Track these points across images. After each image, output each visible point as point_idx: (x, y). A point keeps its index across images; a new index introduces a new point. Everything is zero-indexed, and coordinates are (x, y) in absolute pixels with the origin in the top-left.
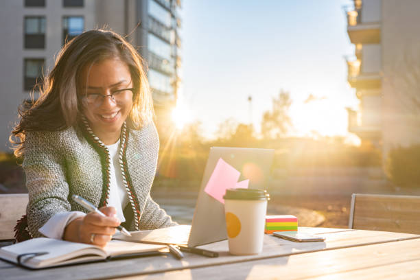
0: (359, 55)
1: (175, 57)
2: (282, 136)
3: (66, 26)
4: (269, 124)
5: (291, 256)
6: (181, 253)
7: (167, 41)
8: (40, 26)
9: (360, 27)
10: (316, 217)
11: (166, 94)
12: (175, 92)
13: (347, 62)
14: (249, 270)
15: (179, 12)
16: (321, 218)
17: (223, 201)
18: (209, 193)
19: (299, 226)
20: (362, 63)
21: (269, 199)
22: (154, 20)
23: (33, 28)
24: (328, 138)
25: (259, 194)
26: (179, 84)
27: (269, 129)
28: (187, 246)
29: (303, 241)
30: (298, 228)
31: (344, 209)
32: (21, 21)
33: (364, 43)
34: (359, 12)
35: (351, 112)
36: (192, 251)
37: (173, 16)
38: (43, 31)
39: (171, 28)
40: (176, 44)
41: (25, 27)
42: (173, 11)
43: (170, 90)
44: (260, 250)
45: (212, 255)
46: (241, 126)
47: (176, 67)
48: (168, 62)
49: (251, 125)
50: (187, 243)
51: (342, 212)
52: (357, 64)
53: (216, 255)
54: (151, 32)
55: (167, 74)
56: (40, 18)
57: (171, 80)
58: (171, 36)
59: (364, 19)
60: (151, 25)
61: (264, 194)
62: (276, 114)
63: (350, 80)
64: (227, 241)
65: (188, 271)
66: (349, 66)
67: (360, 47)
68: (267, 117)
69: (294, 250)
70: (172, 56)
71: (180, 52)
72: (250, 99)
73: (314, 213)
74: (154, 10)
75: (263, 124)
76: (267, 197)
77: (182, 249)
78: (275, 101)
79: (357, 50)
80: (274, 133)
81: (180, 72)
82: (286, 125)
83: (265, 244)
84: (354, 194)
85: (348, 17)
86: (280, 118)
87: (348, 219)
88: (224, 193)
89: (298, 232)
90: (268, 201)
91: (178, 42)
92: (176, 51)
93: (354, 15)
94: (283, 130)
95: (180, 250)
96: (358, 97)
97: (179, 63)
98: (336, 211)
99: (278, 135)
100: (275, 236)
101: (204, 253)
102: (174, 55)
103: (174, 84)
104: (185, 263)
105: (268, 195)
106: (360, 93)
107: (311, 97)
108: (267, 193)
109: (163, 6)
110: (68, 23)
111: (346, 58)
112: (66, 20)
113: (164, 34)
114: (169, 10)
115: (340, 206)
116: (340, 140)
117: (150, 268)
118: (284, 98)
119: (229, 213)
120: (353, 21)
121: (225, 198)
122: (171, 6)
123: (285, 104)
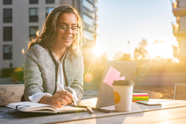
0: (178, 22)
1: (95, 24)
2: (143, 59)
3: (47, 12)
4: (137, 54)
5: (145, 113)
6: (92, 111)
7: (91, 18)
8: (36, 12)
9: (179, 9)
10: (159, 95)
11: (91, 41)
12: (95, 40)
13: (173, 25)
14: (124, 119)
15: (96, 4)
16: (161, 96)
17: (112, 86)
18: (106, 83)
19: (150, 98)
20: (179, 26)
21: (134, 85)
22: (86, 8)
23: (33, 13)
24: (164, 59)
25: (129, 83)
26: (97, 36)
27: (137, 56)
28: (95, 108)
29: (151, 105)
30: (149, 99)
31: (172, 91)
32: (28, 10)
33: (180, 16)
34: (178, 2)
35: (175, 48)
36: (98, 110)
37: (94, 6)
38: (37, 14)
39: (93, 12)
40: (95, 19)
41: (30, 12)
42: (94, 4)
43: (93, 39)
44: (130, 110)
45: (107, 112)
46: (125, 55)
47: (95, 29)
48: (92, 27)
49: (129, 54)
50: (95, 106)
51: (171, 93)
52: (177, 26)
53: (109, 112)
54: (84, 14)
55: (92, 32)
56: (36, 9)
57: (93, 35)
58: (93, 15)
59: (180, 5)
60: (84, 11)
61: (132, 82)
62: (141, 49)
63: (174, 33)
64: (114, 105)
65: (95, 120)
66: (174, 27)
67: (178, 18)
68: (136, 51)
69: (147, 110)
70: (94, 24)
71: (97, 22)
72: (129, 42)
73: (158, 93)
74: (85, 4)
75: (135, 54)
76: (133, 84)
77: (93, 109)
78: (140, 43)
79: (177, 19)
80: (140, 57)
81: (97, 31)
82: (145, 54)
83: (132, 106)
84: (176, 84)
85: (173, 4)
86: (142, 51)
87: (173, 96)
88: (113, 82)
89: (149, 101)
90: (134, 86)
91: (96, 18)
92: (95, 22)
93: (176, 3)
94: (144, 56)
95: (92, 109)
96: (178, 41)
97: (97, 27)
98: (168, 92)
99: (142, 59)
100: (138, 103)
101: (103, 111)
102: (94, 23)
103: (95, 37)
104: (94, 116)
105: (134, 83)
106: (179, 39)
107: (156, 41)
108: (133, 82)
109: (89, 2)
110: (48, 10)
111: (172, 23)
112: (47, 9)
113: (90, 14)
114: (92, 3)
115: (170, 90)
116: (169, 60)
117: (77, 118)
118: (144, 42)
119: (115, 92)
120: (175, 6)
121: (113, 84)
122: (93, 2)
123: (144, 44)
